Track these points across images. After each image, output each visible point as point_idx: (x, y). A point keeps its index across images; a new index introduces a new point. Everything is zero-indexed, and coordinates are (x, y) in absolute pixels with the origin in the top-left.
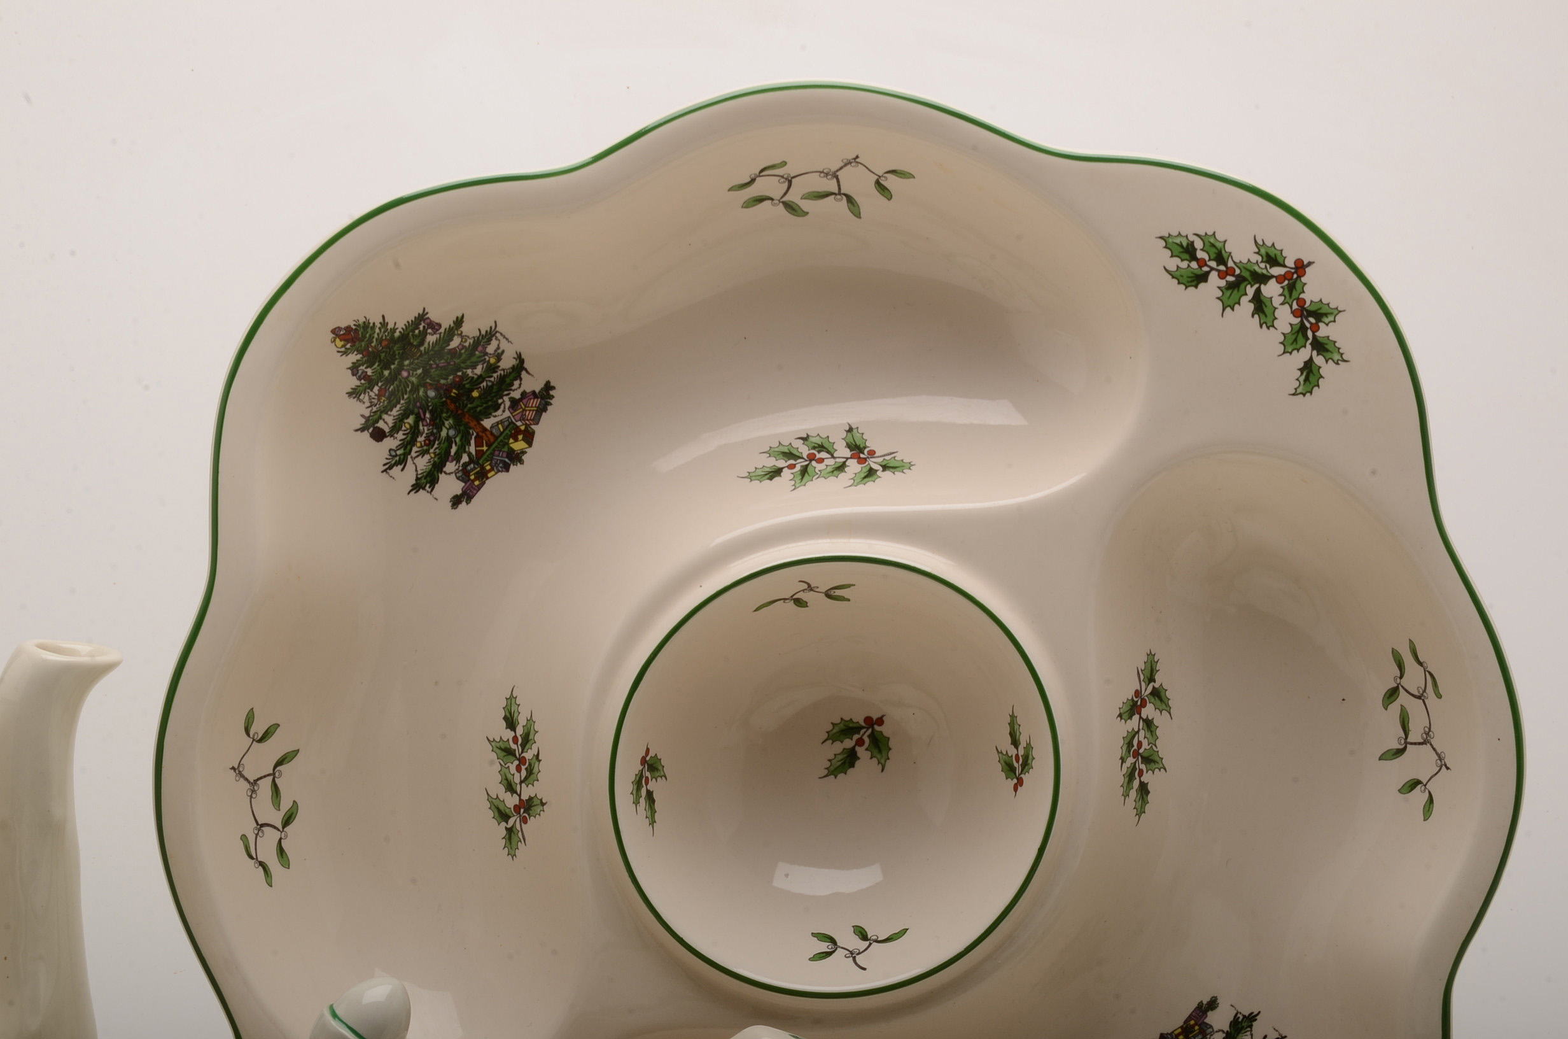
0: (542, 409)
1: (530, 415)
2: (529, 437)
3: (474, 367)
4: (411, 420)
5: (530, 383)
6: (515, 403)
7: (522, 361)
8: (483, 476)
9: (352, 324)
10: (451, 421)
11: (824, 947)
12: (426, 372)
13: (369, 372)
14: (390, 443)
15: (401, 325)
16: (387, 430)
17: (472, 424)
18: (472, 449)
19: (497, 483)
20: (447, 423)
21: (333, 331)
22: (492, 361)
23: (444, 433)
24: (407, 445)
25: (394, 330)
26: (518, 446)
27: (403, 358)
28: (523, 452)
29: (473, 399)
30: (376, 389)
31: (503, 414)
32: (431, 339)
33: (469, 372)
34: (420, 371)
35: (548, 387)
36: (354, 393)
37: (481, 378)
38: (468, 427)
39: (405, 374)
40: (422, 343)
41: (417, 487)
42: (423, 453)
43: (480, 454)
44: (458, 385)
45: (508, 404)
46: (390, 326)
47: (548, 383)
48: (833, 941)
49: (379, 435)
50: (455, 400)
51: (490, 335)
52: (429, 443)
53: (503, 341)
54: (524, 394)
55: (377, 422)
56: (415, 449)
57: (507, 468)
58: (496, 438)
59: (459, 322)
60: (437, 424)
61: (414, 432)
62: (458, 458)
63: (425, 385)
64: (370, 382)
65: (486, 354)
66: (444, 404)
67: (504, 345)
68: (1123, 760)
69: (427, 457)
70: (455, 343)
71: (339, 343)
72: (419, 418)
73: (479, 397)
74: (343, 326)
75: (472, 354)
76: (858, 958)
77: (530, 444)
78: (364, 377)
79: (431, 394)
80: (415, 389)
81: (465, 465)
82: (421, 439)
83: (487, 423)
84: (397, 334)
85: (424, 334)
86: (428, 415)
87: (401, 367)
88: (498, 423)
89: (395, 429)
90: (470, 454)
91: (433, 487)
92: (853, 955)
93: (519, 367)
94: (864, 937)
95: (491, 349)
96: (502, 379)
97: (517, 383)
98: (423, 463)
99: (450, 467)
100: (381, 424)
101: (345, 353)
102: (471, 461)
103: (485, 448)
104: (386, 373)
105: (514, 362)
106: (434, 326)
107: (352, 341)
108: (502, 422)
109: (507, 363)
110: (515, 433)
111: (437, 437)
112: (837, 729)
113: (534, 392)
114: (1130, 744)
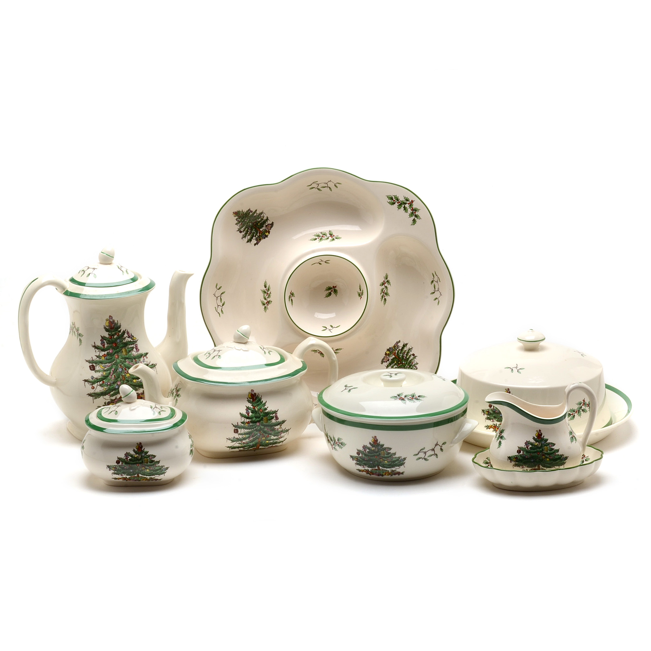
0: (272, 227)
1: (269, 228)
2: (269, 232)
3: (259, 219)
4: (247, 229)
5: (269, 222)
6: (266, 226)
7: (268, 218)
8: (260, 240)
9: (236, 211)
10: (254, 229)
11: (325, 329)
12: (250, 220)
13: (239, 220)
14: (243, 233)
15: (245, 211)
16: (242, 231)
17: (258, 230)
18: (258, 235)
19: (263, 241)
20: (253, 230)
21: (233, 213)
22: (262, 218)
23: (253, 231)
24: (246, 234)
25: (244, 212)
26: (267, 234)
27: (245, 217)
28: (268, 235)
29: (258, 225)
30: (240, 223)
31: (264, 228)
32: (251, 214)
33: (258, 220)
34: (248, 220)
35: (273, 223)
36: (236, 224)
37: (260, 221)
38: (257, 230)
39: (246, 220)
40: (249, 215)
41: (248, 242)
42: (249, 235)
43: (260, 235)
44: (256, 222)
45: (265, 226)
46: (243, 211)
47: (273, 222)
48: (326, 328)
49: (241, 232)
50: (255, 225)
51: (262, 213)
52: (250, 233)
53: (264, 214)
54: (268, 224)
55: (240, 229)
56: (247, 235)
57: (265, 238)
58: (263, 232)
59: (256, 211)
60: (252, 230)
61: (247, 231)
62: (255, 236)
63: (249, 222)
64: (239, 222)
65: (261, 217)
66: (253, 226)
67: (264, 215)
68: (381, 294)
69: (250, 236)
70: (255, 214)
71: (234, 215)
72: (248, 229)
73: (260, 225)
74: (235, 211)
75: (258, 217)
76: (331, 331)
77: (269, 234)
78: (238, 221)
79: (251, 224)
80: (248, 223)
81: (257, 238)
82: (249, 233)
83: (261, 230)
84: (245, 213)
85: (250, 213)
86: (250, 228)
87: (245, 219)
88: (263, 230)
89: (244, 231)
90: (258, 236)
91: (251, 242)
92: (330, 330)
93: (267, 219)
94: (332, 327)
95: (262, 216)
96: (264, 221)
97: (267, 222)
98: (249, 237)
99: (254, 238)
100: (241, 230)
101: (235, 216)
102: (258, 237)
103: (261, 234)
104: (242, 220)
105: (266, 218)
106: (252, 211)
107: (236, 214)
108: (264, 229)
109: (265, 218)
110: (266, 232)
111: (252, 232)
112: (327, 288)
113: (270, 224)
114: (382, 291)
